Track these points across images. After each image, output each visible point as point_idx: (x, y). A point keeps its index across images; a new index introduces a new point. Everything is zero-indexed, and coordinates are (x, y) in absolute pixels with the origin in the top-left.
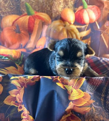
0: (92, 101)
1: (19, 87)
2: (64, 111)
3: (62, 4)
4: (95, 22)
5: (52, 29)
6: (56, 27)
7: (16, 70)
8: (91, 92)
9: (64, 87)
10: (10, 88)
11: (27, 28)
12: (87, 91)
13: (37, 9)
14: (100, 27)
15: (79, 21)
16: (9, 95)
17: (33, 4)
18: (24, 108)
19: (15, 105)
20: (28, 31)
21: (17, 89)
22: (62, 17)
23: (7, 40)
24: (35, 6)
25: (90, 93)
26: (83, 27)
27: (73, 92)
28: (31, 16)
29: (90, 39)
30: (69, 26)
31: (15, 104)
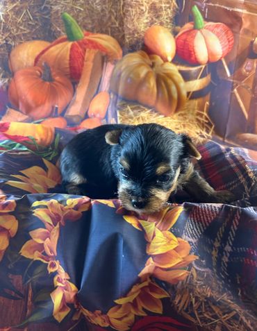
0: (193, 258)
1: (49, 224)
2: (135, 278)
3: (146, 14)
4: (220, 60)
5: (123, 75)
6: (133, 70)
7: (43, 174)
8: (193, 236)
9: (140, 225)
10: (32, 225)
11: (68, 70)
12: (184, 236)
13: (90, 26)
14: (231, 73)
15: (184, 55)
16: (29, 239)
17: (81, 14)
18: (59, 268)
19: (42, 260)
20: (69, 76)
21: (45, 228)
22: (148, 43)
23: (23, 97)
24: (84, 18)
25: (191, 240)
26: (194, 69)
27: (156, 237)
28: (75, 42)
29: (208, 97)
30: (162, 65)
31: (43, 258)
